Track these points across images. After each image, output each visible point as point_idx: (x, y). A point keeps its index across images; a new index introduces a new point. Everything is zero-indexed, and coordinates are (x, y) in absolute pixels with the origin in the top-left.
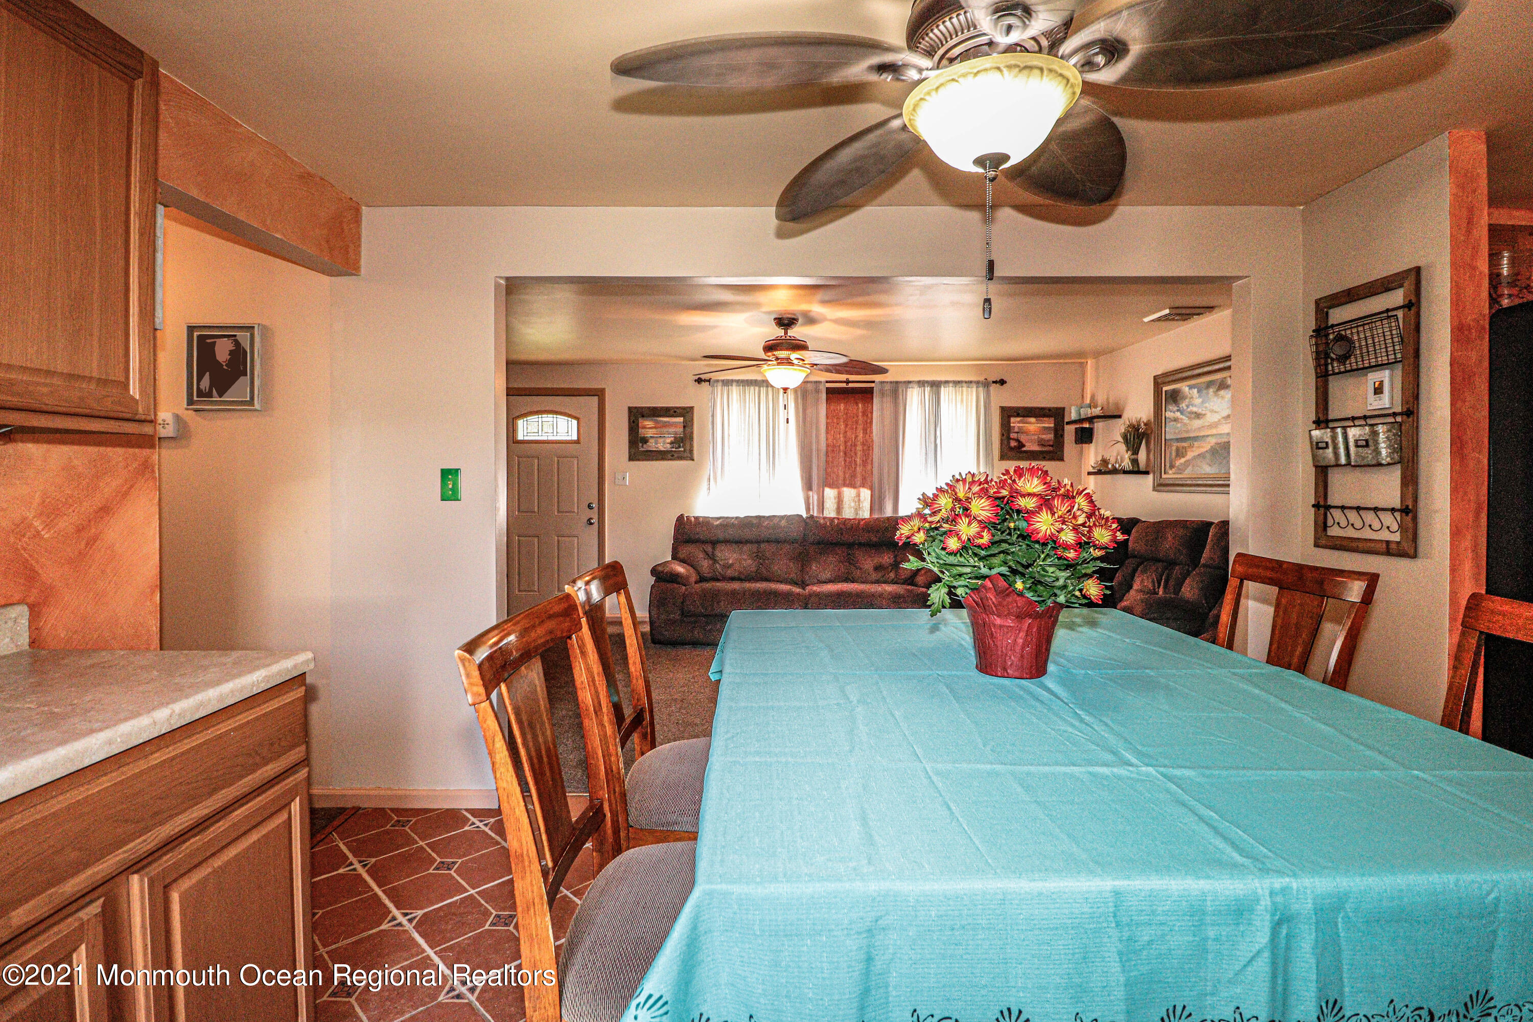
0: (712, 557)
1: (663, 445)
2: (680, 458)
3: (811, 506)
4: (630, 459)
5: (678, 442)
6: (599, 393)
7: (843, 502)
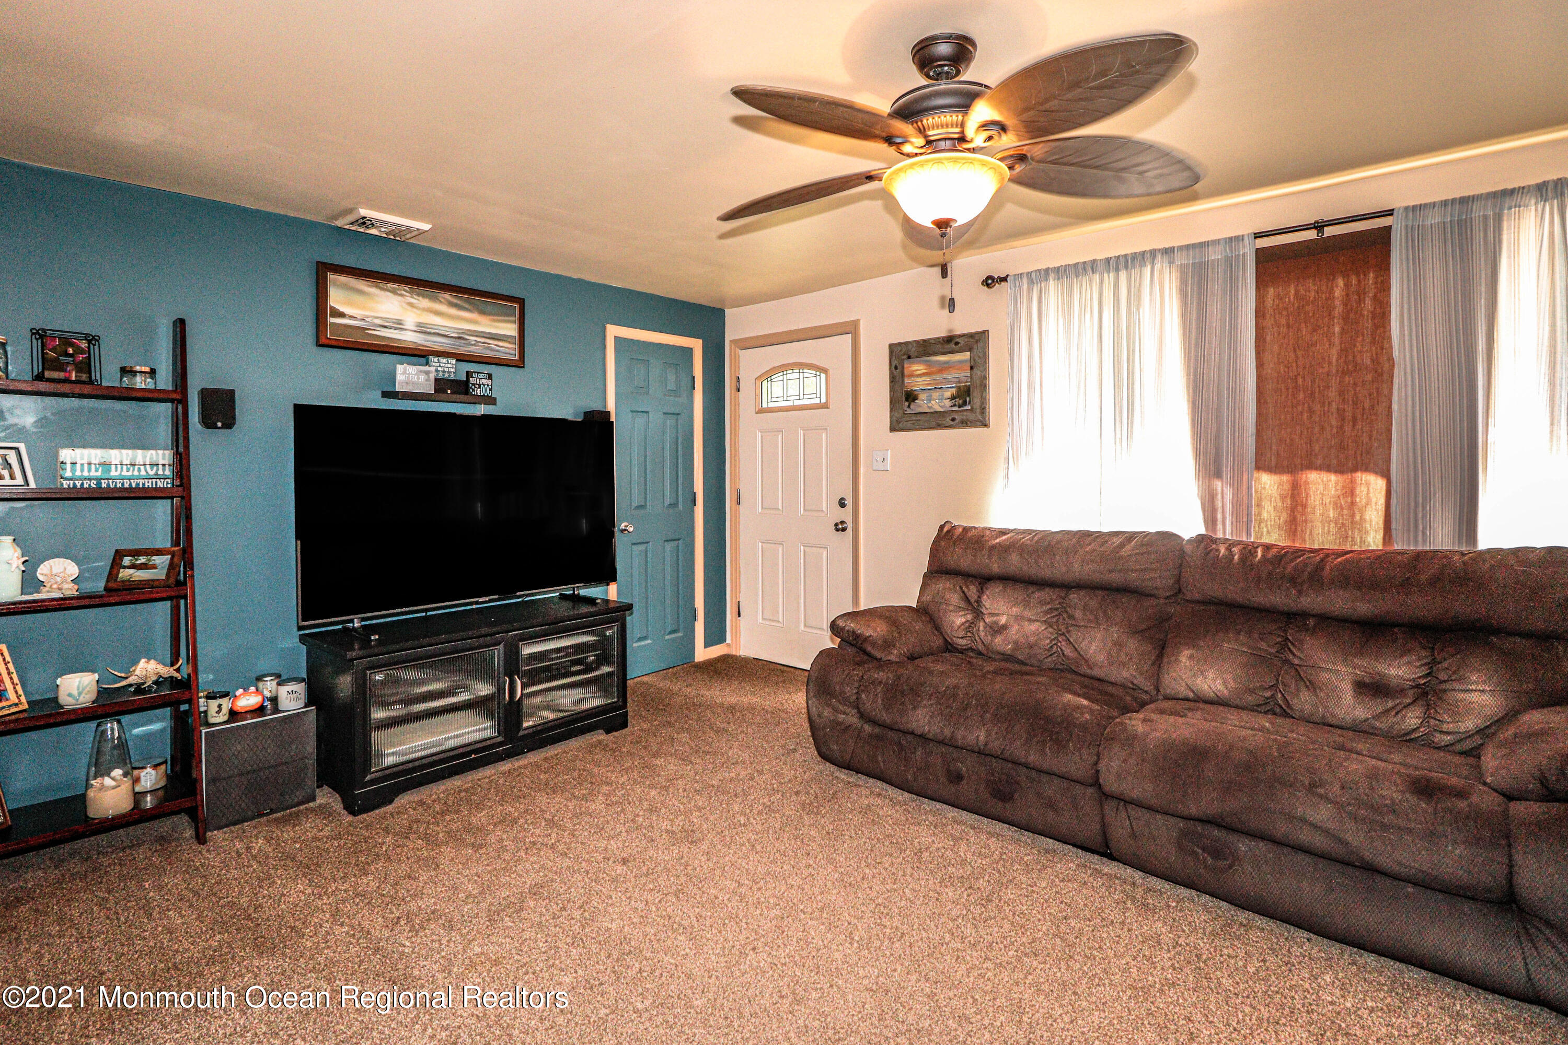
0: (976, 610)
1: (938, 402)
2: (965, 424)
3: (1219, 516)
4: (893, 429)
5: (963, 395)
6: (851, 329)
7: (1304, 506)
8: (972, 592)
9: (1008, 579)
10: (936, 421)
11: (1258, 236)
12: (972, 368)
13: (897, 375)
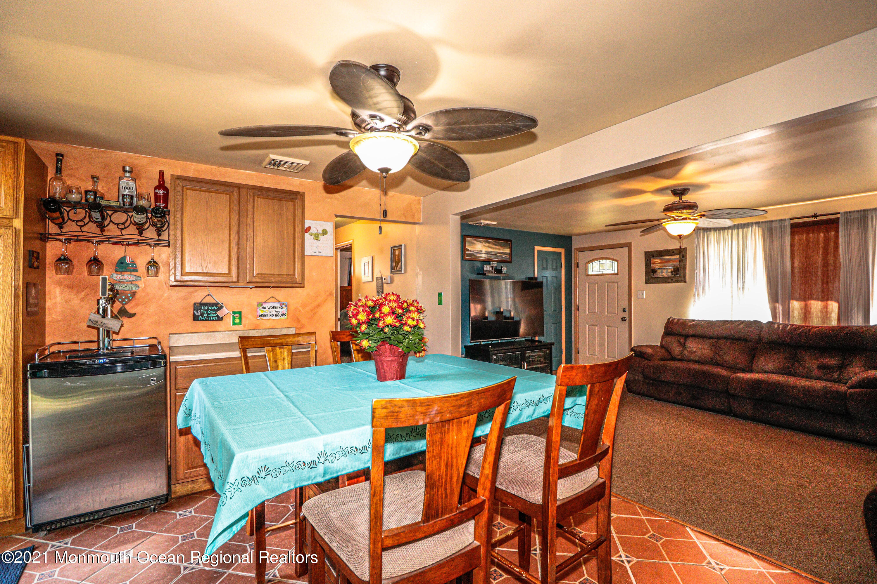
0: (683, 346)
1: (665, 274)
2: (677, 281)
3: (778, 315)
4: (646, 283)
5: (676, 271)
6: (629, 245)
7: (810, 312)
8: (682, 340)
9: (695, 336)
10: (665, 280)
11: (791, 219)
12: (680, 261)
13: (648, 264)
